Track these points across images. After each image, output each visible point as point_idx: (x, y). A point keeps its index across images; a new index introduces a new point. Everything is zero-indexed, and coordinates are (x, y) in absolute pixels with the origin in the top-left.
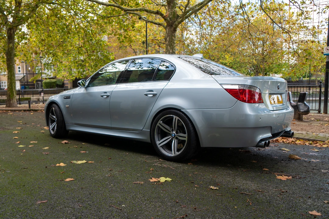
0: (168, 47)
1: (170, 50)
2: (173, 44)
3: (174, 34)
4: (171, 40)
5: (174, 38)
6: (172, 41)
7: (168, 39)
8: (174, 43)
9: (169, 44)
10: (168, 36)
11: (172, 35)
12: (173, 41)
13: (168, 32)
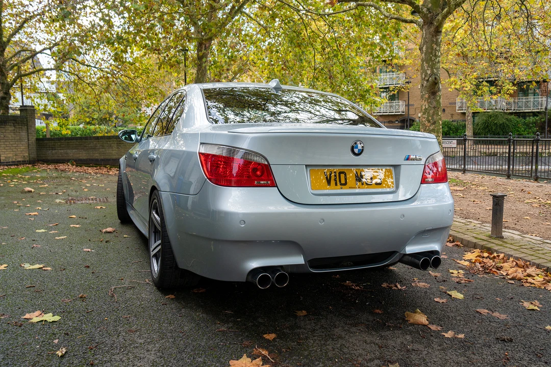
0: (425, 65)
1: (428, 69)
2: (433, 58)
3: (437, 40)
4: (430, 51)
5: (435, 46)
6: (431, 53)
7: (424, 49)
8: (436, 56)
9: (425, 59)
10: (425, 42)
11: (433, 41)
12: (434, 51)
13: (424, 35)
